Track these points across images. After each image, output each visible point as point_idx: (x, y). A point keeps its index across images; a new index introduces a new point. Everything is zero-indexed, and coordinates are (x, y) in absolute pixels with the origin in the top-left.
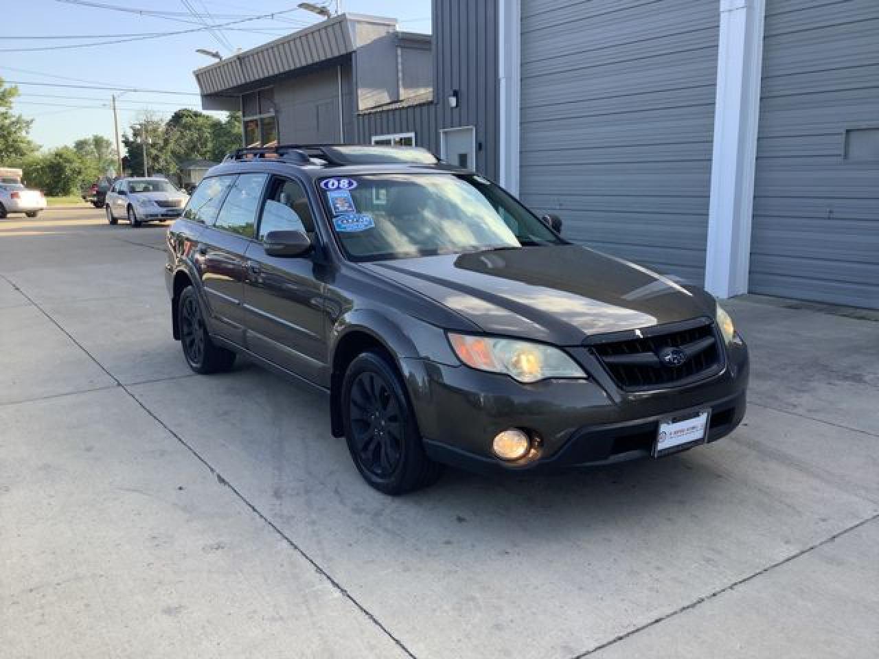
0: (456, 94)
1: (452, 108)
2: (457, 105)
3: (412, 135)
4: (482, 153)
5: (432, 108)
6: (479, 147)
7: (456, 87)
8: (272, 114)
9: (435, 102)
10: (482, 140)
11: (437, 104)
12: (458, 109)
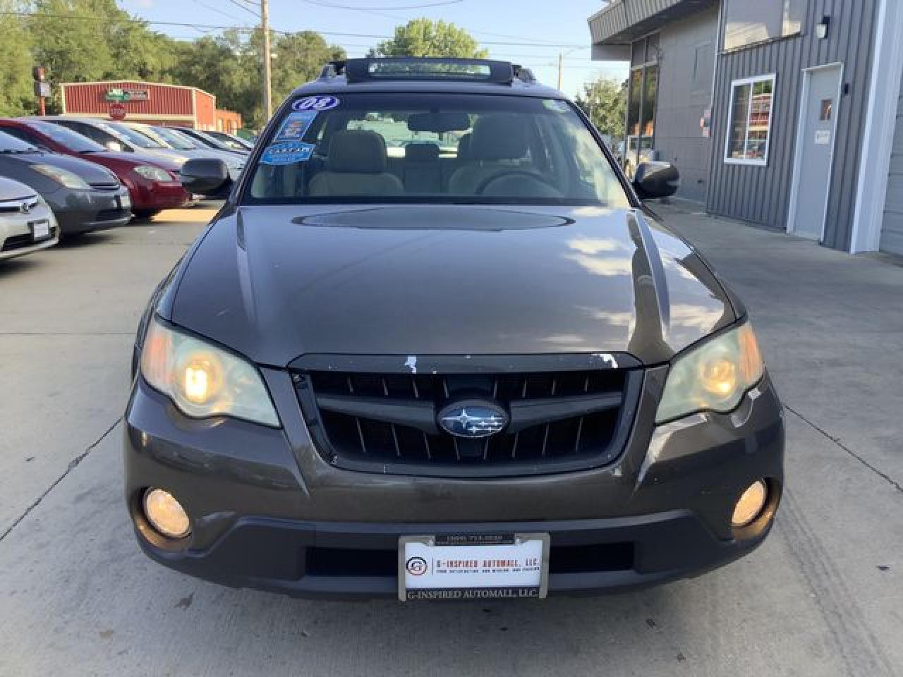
0: (826, 21)
1: (820, 40)
2: (826, 36)
3: (772, 77)
4: (848, 97)
5: (799, 41)
6: (846, 89)
7: (828, 13)
8: (655, 62)
9: (803, 33)
10: (849, 81)
11: (803, 36)
12: (826, 41)
